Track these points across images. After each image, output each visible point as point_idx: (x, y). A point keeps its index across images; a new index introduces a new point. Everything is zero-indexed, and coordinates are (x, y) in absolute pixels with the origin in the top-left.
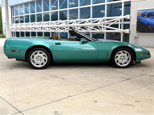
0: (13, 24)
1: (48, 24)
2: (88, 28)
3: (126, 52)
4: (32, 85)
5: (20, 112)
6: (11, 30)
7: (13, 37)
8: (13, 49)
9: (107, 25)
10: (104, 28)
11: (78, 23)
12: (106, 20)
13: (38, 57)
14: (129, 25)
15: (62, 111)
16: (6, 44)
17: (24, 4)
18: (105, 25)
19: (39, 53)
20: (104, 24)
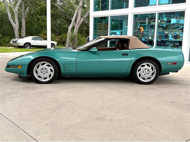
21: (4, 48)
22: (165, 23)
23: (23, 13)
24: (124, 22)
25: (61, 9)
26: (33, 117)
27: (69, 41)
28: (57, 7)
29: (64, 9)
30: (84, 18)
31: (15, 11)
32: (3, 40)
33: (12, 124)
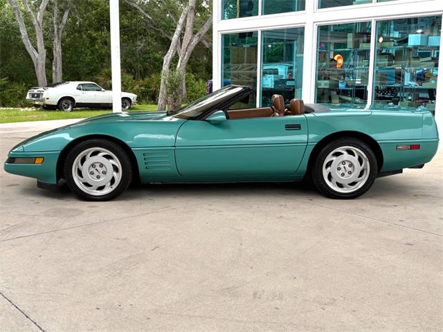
21: (11, 110)
22: (394, 45)
23: (55, 26)
24: (295, 42)
25: (147, 15)
26: (65, 287)
27: (165, 91)
28: (136, 9)
29: (152, 13)
30: (200, 35)
31: (35, 23)
32: (10, 92)
33: (13, 307)
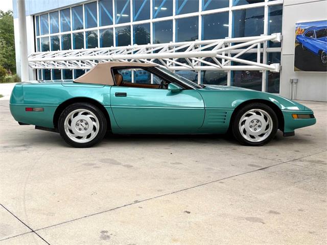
0: (37, 53)
1: (109, 53)
2: (193, 61)
3: (263, 113)
4: (63, 179)
5: (33, 231)
6: (34, 65)
7: (37, 79)
8: (29, 106)
9: (233, 55)
10: (226, 60)
11: (171, 51)
12: (231, 44)
13: (79, 122)
14: (279, 54)
15: (117, 231)
16: (14, 96)
17: (60, 10)
18: (229, 54)
19: (82, 114)
20: (227, 52)
